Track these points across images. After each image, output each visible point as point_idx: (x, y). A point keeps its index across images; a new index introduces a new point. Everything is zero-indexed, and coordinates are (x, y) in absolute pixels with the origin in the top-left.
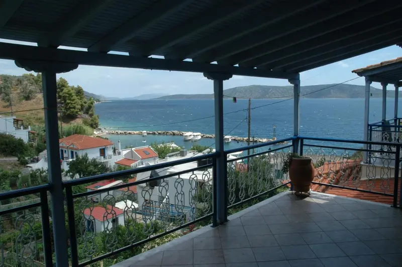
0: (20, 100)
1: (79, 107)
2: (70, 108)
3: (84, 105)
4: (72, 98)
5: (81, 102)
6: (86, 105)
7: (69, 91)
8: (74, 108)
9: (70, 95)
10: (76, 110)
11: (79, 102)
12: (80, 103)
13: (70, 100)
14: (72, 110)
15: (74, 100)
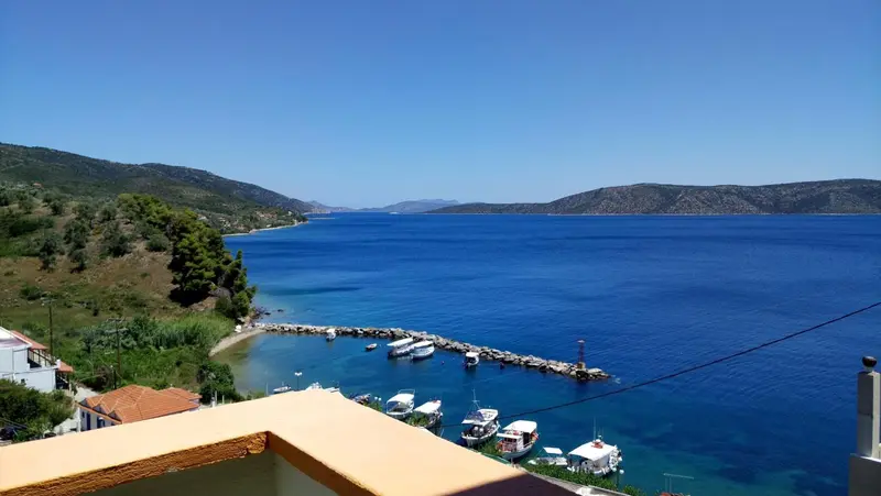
0: (103, 256)
1: (211, 274)
2: (192, 277)
3: (224, 267)
4: (197, 258)
5: (218, 263)
6: (227, 269)
7: (191, 244)
8: (201, 277)
9: (193, 251)
10: (204, 282)
11: (212, 263)
12: (214, 265)
13: (191, 260)
14: (195, 281)
15: (201, 261)
